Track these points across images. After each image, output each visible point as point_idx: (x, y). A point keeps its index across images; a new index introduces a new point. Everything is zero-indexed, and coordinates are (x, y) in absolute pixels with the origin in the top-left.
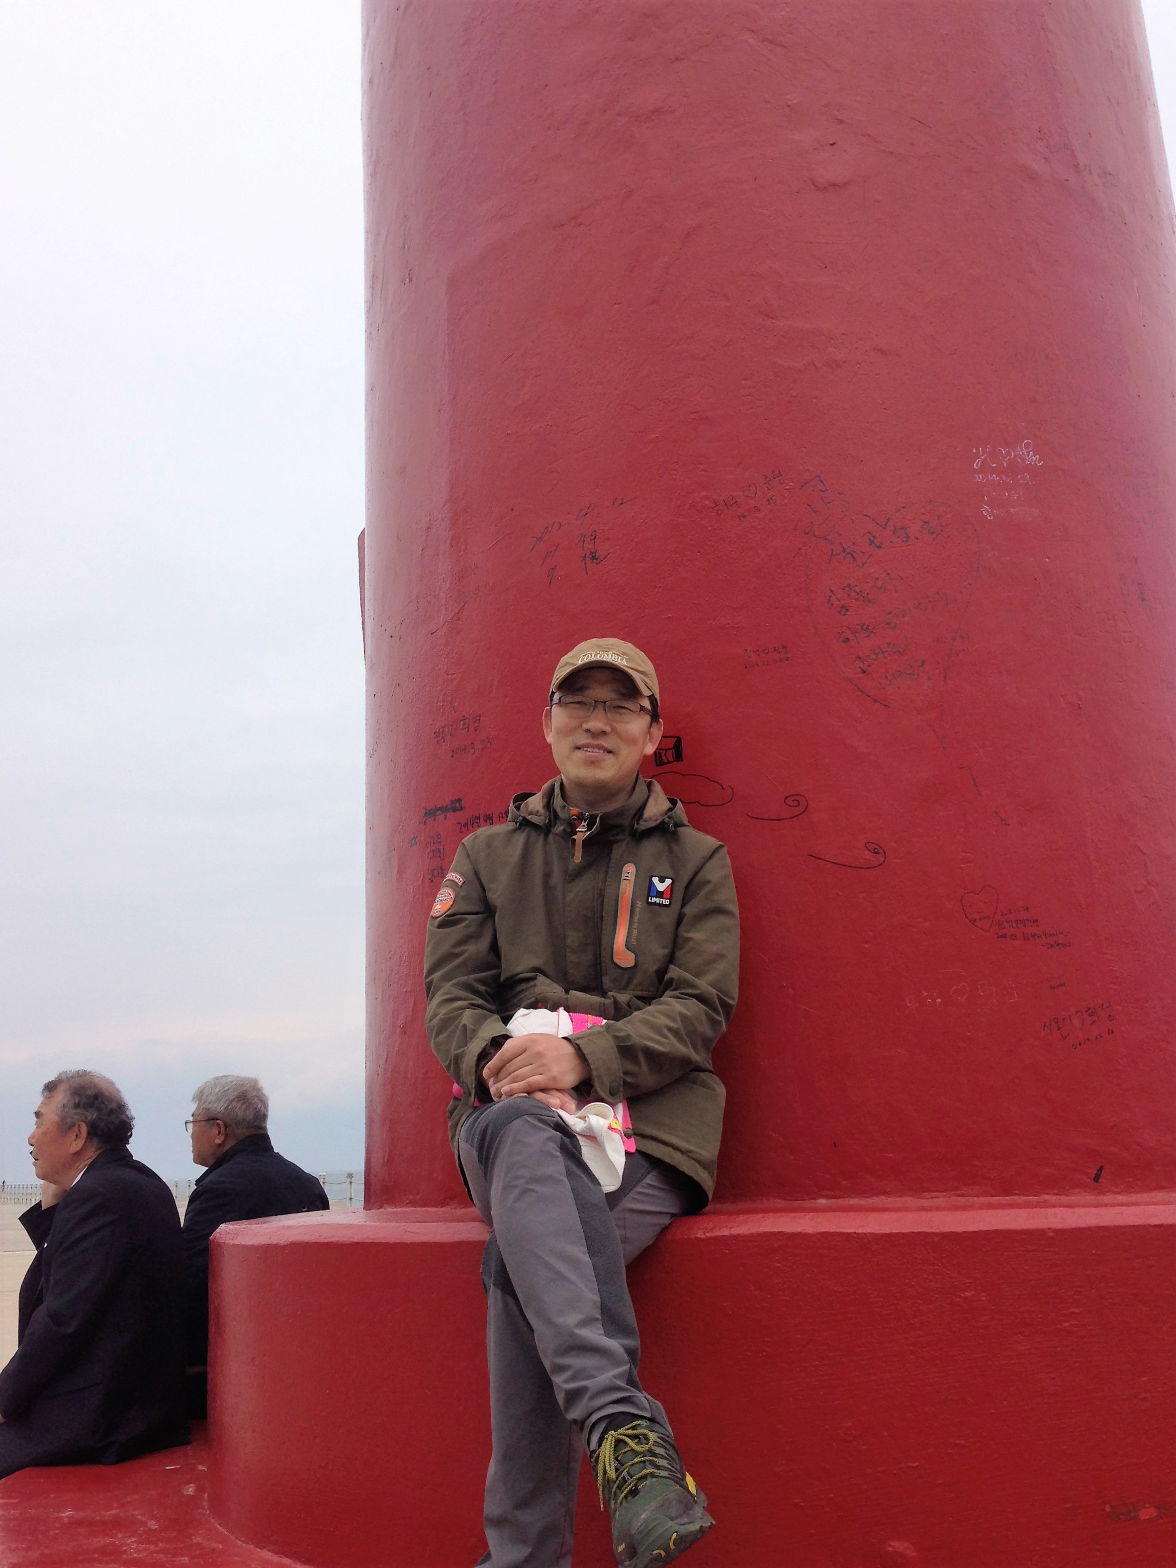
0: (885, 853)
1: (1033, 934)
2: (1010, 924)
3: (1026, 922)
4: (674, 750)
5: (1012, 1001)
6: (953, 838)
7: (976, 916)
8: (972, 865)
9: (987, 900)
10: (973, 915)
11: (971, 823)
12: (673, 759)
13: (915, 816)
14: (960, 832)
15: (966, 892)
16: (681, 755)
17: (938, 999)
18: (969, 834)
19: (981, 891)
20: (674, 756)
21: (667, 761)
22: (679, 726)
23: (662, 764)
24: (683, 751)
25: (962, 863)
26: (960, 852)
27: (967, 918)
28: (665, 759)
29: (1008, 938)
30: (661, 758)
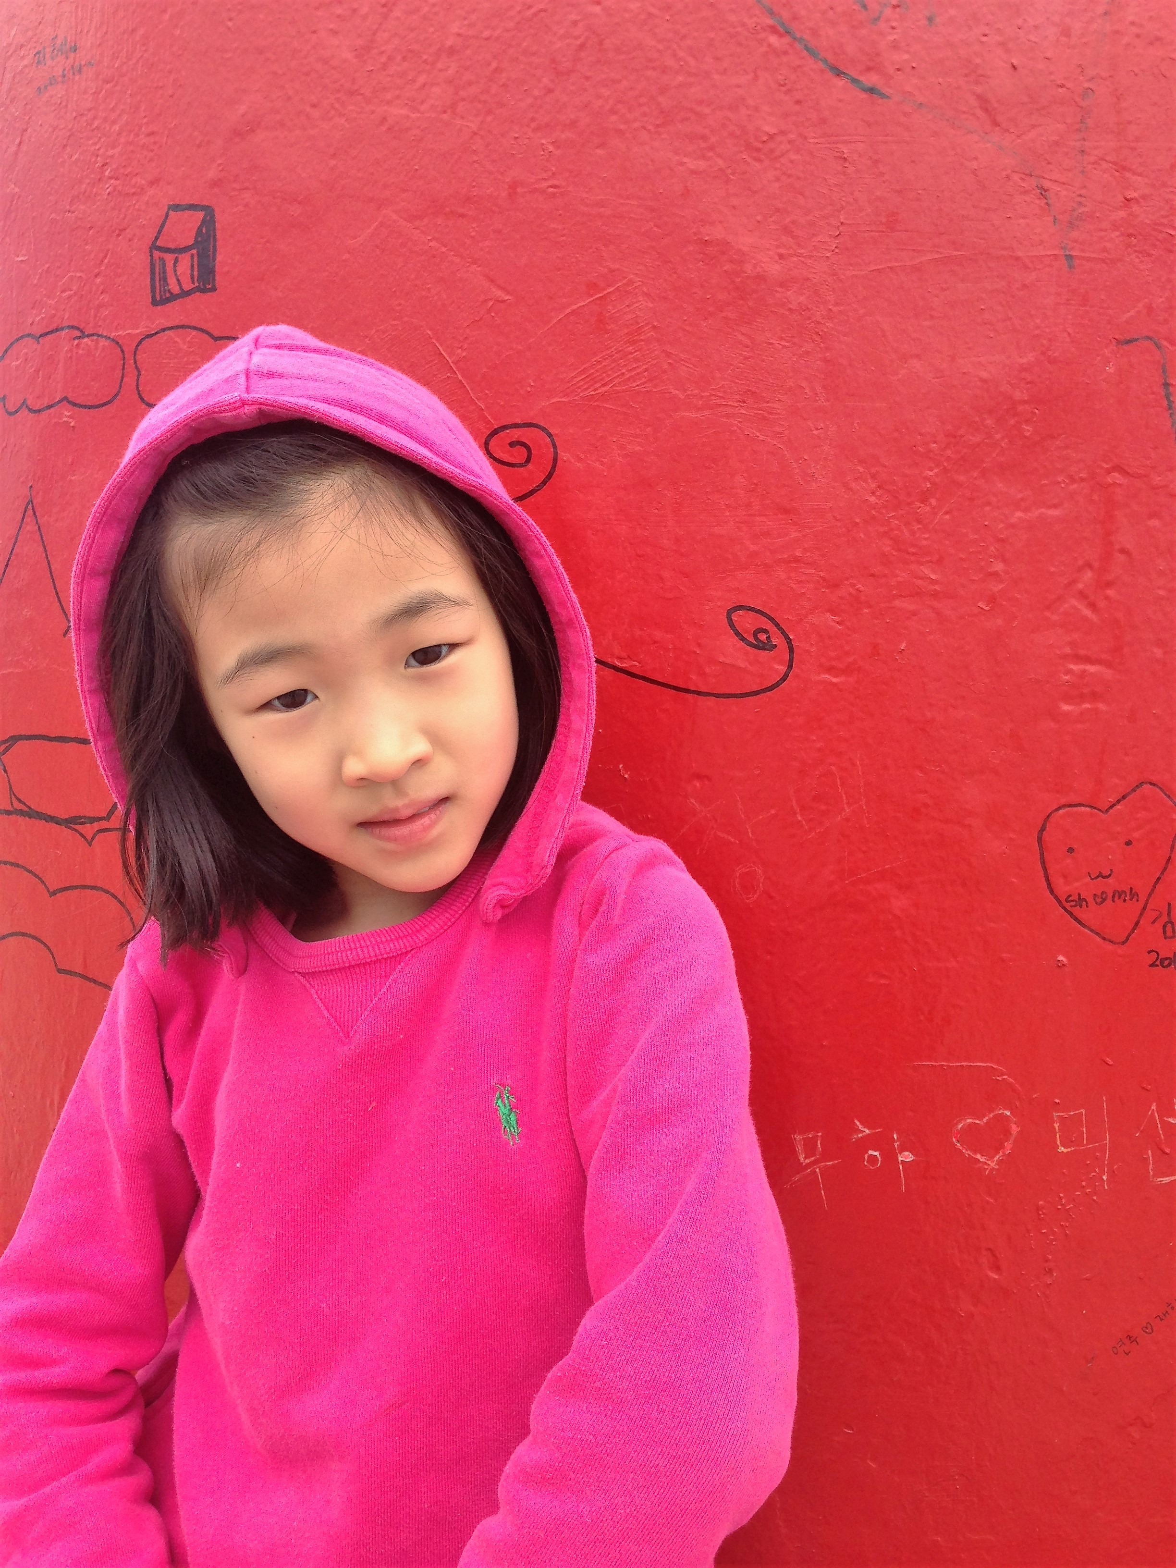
0: (791, 650)
4: (194, 252)
5: (1167, 1180)
6: (1048, 608)
7: (1082, 886)
8: (1102, 706)
9: (1136, 835)
10: (1077, 884)
11: (1123, 551)
12: (193, 283)
13: (919, 522)
14: (1080, 586)
15: (1063, 801)
16: (212, 272)
17: (906, 1153)
18: (1110, 592)
19: (1119, 801)
20: (196, 273)
21: (176, 290)
22: (212, 174)
23: (167, 300)
24: (219, 258)
25: (1067, 698)
26: (1065, 657)
27: (1053, 892)
28: (173, 284)
30: (165, 280)
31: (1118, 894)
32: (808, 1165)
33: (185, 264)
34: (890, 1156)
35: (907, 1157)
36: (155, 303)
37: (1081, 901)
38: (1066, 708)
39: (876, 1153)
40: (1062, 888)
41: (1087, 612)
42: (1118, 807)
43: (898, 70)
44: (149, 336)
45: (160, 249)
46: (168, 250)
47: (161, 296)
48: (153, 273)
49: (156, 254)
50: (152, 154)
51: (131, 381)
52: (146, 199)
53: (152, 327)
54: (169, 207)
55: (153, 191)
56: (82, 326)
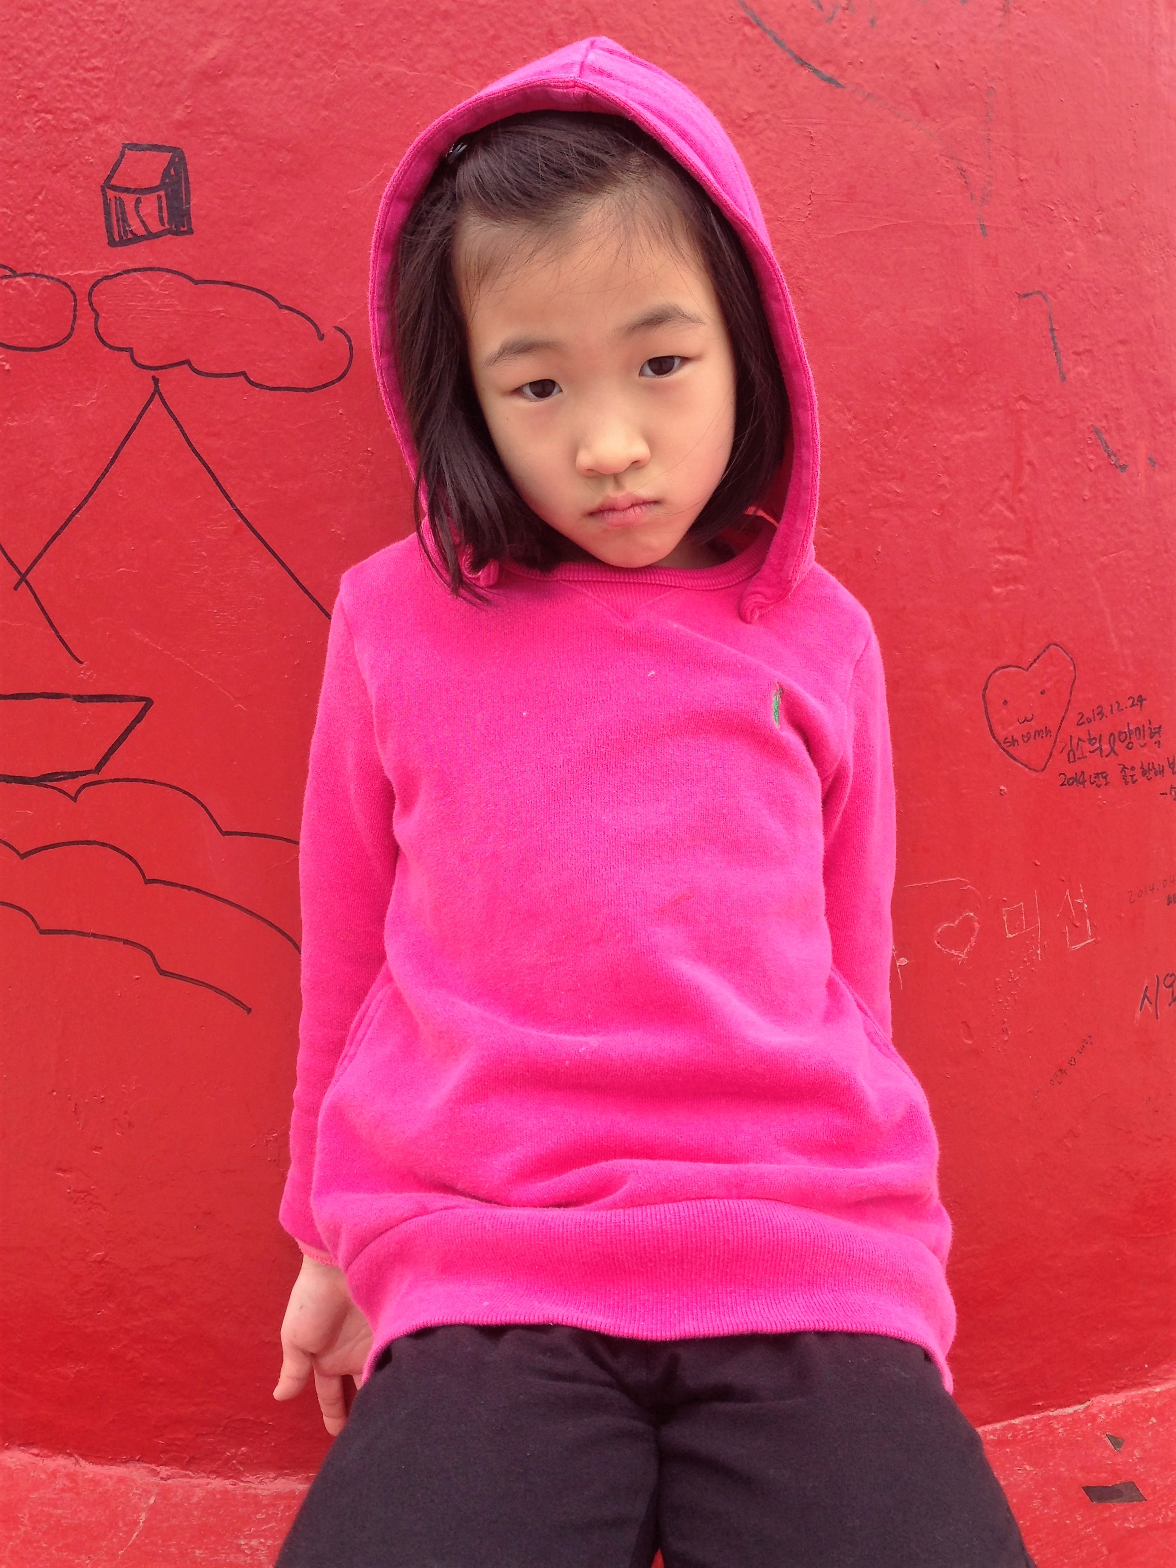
1: (1145, 767)
2: (1097, 745)
3: (1134, 738)
4: (162, 193)
5: (1078, 946)
6: (981, 511)
7: (1015, 730)
8: (1021, 587)
9: (1048, 685)
10: (1010, 729)
11: (1030, 463)
12: (163, 225)
13: (885, 445)
14: (1002, 493)
15: (999, 664)
16: (187, 214)
17: (902, 959)
18: (1022, 496)
19: (1035, 661)
20: (165, 215)
21: (142, 231)
22: (179, 114)
23: (128, 242)
24: (194, 201)
25: (998, 583)
26: (993, 550)
27: (994, 737)
28: (135, 225)
29: (1087, 784)
30: (125, 220)
31: (1038, 733)
33: (150, 206)
36: (112, 243)
37: (1014, 741)
38: (997, 590)
40: (1002, 733)
41: (1007, 513)
42: (1035, 665)
43: (850, 64)
44: (107, 278)
45: (114, 188)
46: (127, 190)
47: (121, 237)
48: (107, 213)
49: (111, 193)
50: (96, 90)
51: (85, 321)
52: (93, 136)
53: (111, 268)
54: (125, 146)
55: (101, 128)
56: (11, 264)
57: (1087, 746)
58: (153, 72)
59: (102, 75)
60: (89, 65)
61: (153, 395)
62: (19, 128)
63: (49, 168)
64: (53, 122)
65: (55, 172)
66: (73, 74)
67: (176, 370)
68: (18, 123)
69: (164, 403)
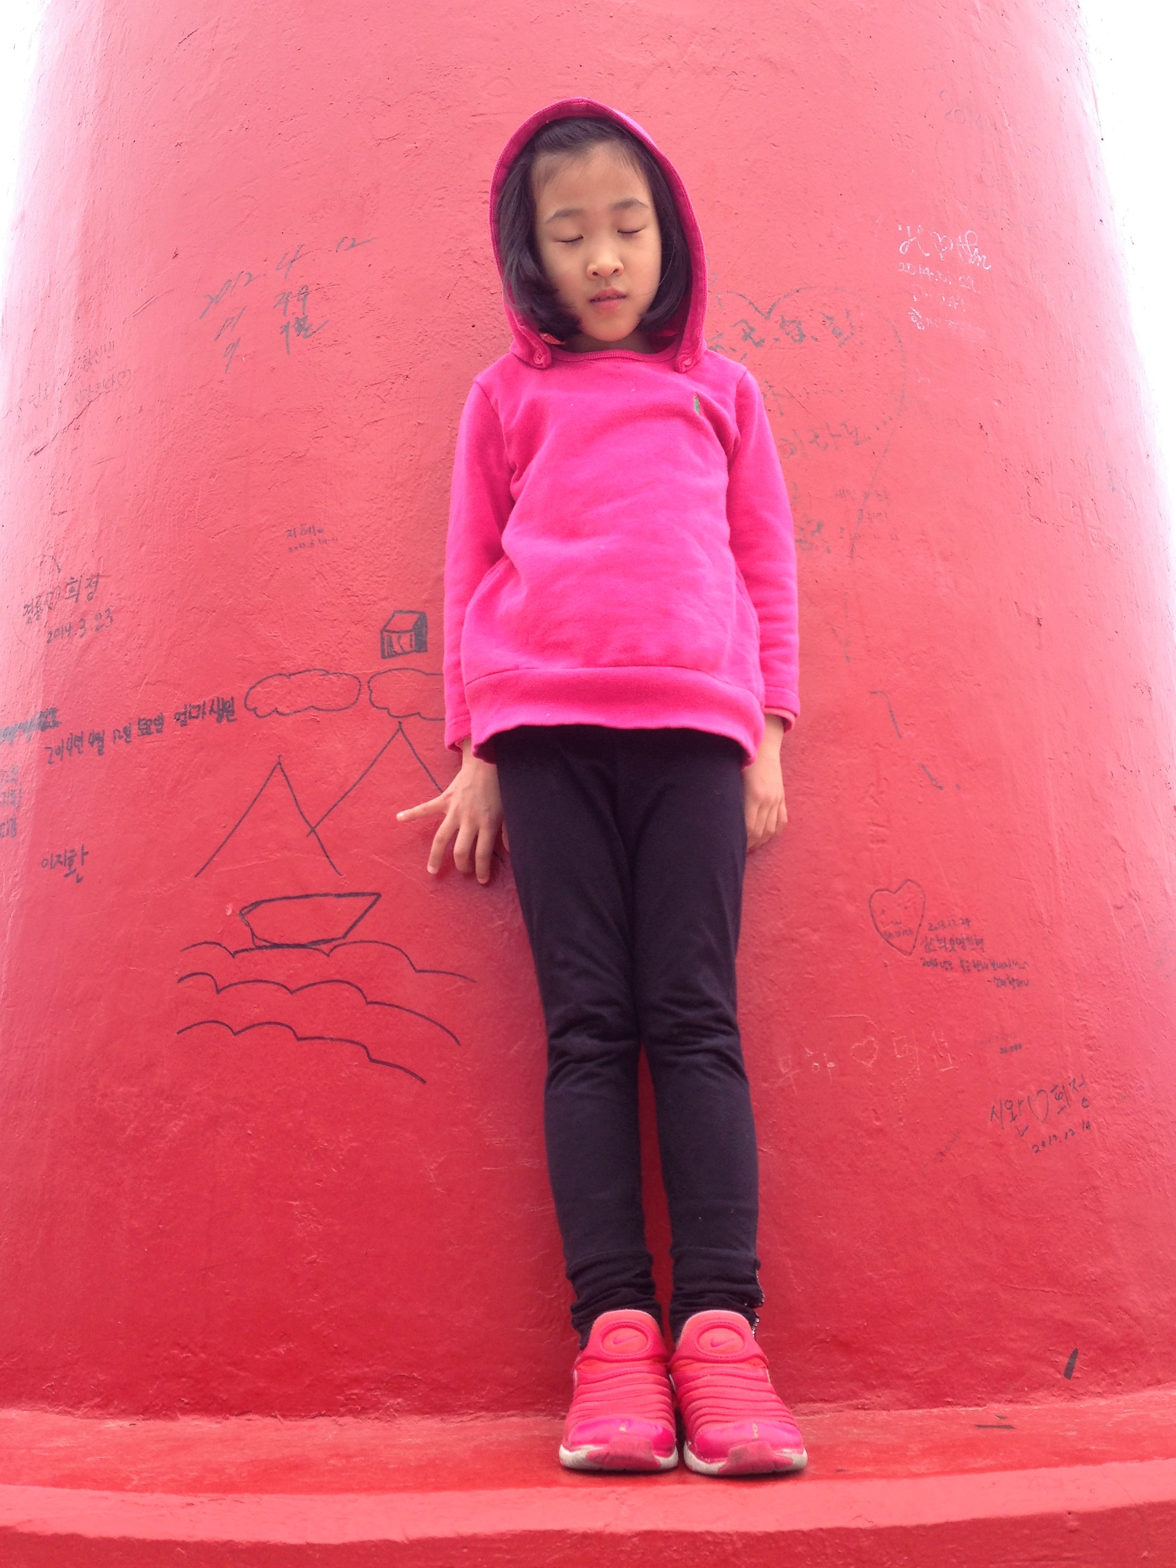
1: (976, 963)
2: (943, 944)
3: (966, 942)
4: (413, 633)
5: (944, 1070)
6: (859, 802)
7: (891, 928)
8: (887, 846)
9: (908, 904)
10: (888, 927)
11: (886, 779)
12: (411, 647)
13: (802, 762)
14: (870, 793)
15: (877, 888)
16: (426, 642)
17: (831, 1063)
18: (882, 796)
19: (899, 889)
20: (413, 643)
21: (400, 651)
22: (425, 596)
23: (393, 656)
24: (429, 636)
25: (872, 842)
26: (868, 823)
27: (878, 930)
28: (397, 648)
29: (939, 966)
30: (392, 646)
31: (905, 932)
32: (787, 1073)
33: (405, 639)
34: (824, 1065)
35: (831, 1065)
36: (384, 657)
37: (890, 935)
38: (872, 846)
39: (817, 1064)
40: (882, 929)
41: (875, 804)
42: (899, 891)
44: (379, 673)
45: (387, 631)
46: (394, 632)
47: (388, 654)
48: (383, 643)
49: (385, 634)
50: (383, 586)
51: (364, 697)
52: (378, 607)
53: (382, 669)
54: (395, 612)
55: (383, 603)
56: (327, 669)
57: (936, 944)
58: (413, 578)
59: (386, 579)
60: (380, 575)
61: (398, 731)
62: (338, 604)
63: (353, 622)
64: (358, 601)
65: (356, 624)
66: (370, 578)
67: (412, 717)
68: (339, 601)
69: (403, 734)
